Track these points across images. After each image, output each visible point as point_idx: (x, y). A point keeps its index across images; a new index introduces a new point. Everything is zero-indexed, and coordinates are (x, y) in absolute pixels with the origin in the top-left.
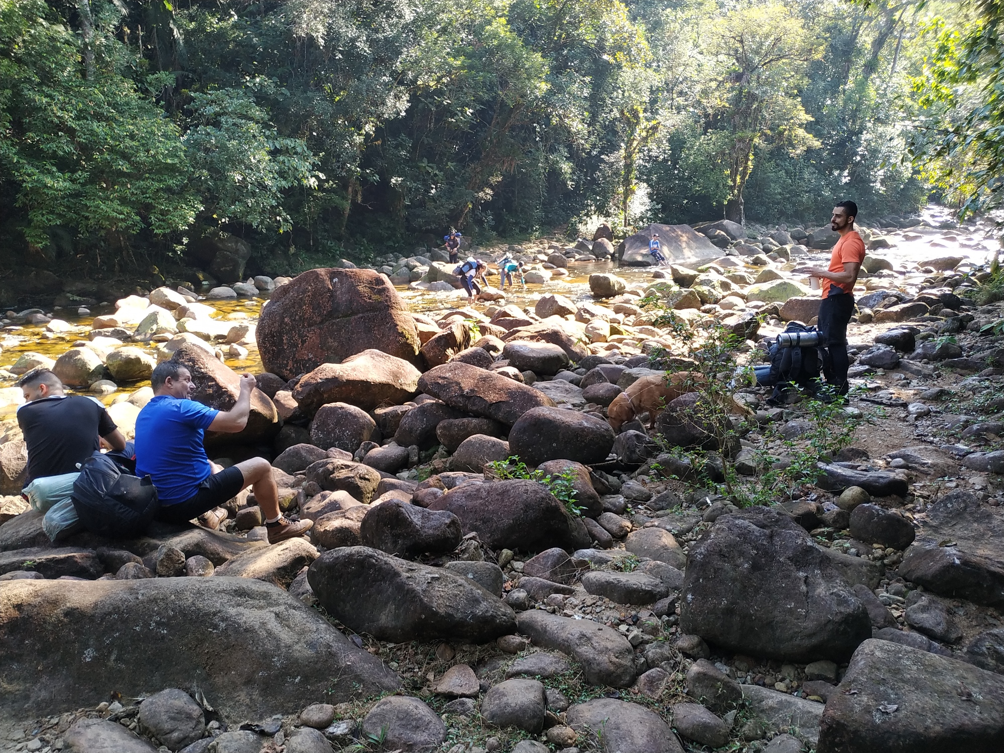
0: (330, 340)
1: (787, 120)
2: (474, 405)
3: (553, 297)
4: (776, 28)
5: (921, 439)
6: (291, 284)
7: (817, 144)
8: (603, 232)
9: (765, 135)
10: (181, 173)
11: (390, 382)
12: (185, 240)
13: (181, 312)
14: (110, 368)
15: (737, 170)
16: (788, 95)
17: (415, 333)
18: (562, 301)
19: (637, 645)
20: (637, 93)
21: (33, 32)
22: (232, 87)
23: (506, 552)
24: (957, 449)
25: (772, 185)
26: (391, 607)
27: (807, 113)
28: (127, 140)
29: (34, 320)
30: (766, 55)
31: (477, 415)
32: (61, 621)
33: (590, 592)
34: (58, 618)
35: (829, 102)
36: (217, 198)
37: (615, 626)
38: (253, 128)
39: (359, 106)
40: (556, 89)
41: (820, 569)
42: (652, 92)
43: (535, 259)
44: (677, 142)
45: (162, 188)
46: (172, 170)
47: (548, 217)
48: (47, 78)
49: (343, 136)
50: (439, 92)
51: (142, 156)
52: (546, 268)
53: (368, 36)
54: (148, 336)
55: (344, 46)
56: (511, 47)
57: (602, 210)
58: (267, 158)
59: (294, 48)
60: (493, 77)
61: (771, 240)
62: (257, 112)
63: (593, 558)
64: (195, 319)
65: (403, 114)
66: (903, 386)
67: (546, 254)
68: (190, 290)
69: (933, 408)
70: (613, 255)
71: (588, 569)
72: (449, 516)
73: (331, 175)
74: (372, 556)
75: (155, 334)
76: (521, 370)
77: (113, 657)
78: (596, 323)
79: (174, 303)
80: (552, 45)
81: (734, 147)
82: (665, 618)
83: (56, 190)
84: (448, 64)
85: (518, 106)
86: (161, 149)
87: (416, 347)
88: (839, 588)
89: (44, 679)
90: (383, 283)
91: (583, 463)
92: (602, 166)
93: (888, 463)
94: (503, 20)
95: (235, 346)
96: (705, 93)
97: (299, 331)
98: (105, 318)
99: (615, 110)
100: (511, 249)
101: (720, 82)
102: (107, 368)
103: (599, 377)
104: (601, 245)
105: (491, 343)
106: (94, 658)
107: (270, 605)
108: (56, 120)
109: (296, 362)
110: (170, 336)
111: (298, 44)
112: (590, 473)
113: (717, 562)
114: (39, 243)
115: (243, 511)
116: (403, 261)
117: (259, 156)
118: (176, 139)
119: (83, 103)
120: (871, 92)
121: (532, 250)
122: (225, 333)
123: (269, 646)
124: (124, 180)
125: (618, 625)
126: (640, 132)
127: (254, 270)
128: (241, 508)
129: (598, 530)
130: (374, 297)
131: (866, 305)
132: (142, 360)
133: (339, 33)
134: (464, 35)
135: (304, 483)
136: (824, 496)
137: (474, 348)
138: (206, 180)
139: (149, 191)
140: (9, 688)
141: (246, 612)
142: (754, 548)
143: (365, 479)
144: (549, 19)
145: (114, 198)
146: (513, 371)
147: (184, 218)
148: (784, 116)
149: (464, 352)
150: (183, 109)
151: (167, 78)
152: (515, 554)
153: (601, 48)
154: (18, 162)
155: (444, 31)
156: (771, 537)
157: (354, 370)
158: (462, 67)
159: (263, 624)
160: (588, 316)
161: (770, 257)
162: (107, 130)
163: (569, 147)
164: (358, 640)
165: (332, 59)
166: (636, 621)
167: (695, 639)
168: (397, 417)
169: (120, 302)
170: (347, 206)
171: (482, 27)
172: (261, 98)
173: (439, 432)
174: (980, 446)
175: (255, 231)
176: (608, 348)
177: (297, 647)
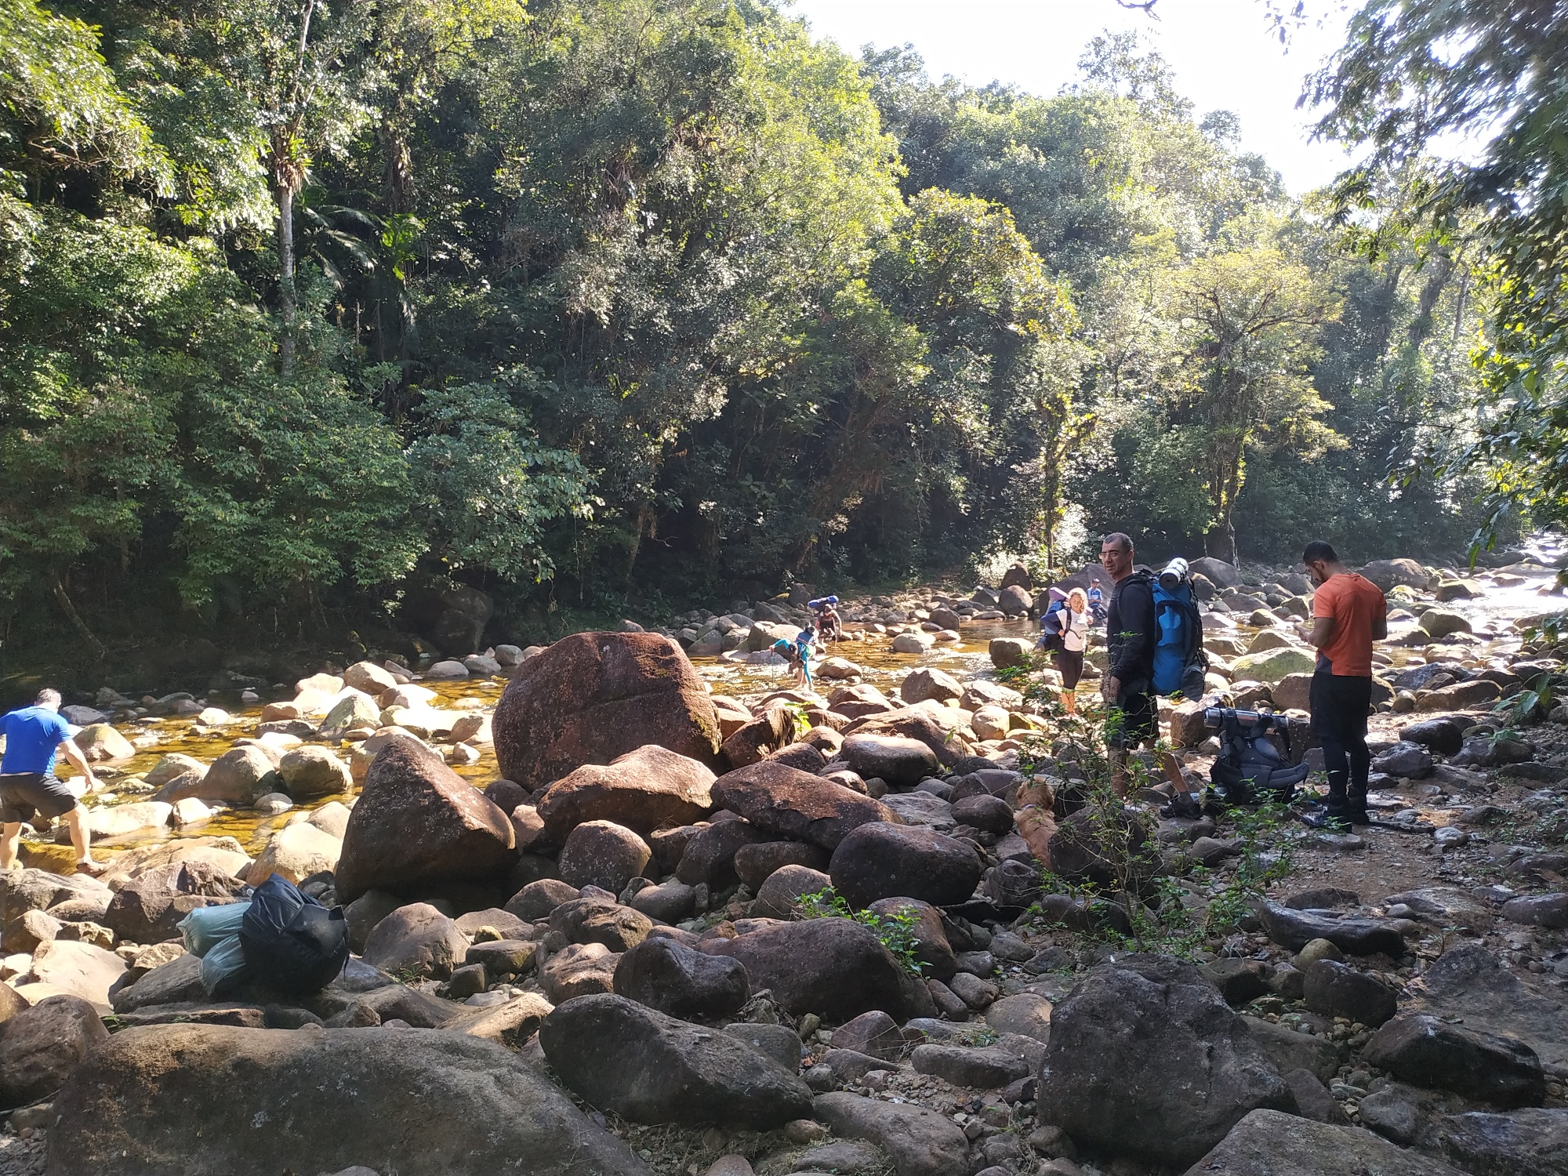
0: (594, 732)
1: (1293, 409)
2: (788, 822)
3: (927, 672)
4: (1266, 279)
5: (1445, 878)
6: (544, 654)
7: (1343, 443)
8: (1016, 576)
9: (1261, 431)
10: (401, 499)
11: (675, 792)
12: (400, 594)
13: (387, 698)
14: (286, 776)
15: (1221, 483)
16: (1292, 372)
17: (713, 723)
18: (939, 677)
19: (975, 1138)
20: (1061, 376)
21: (218, 315)
22: (479, 380)
23: (810, 1018)
24: (1497, 893)
25: (1279, 504)
26: (646, 1074)
27: (1323, 399)
28: (330, 455)
29: (180, 709)
30: (1254, 317)
31: (793, 838)
32: (228, 1075)
33: (920, 1070)
34: (225, 1070)
35: (1359, 381)
36: (449, 534)
37: (949, 1114)
38: (506, 436)
39: (656, 404)
40: (942, 373)
41: (1231, 1038)
42: (1085, 374)
43: (911, 616)
44: (1125, 444)
45: (373, 522)
46: (389, 495)
47: (931, 554)
48: (231, 375)
49: (631, 446)
50: (770, 382)
51: (349, 477)
52: (925, 629)
53: (670, 310)
54: (339, 731)
55: (637, 322)
56: (873, 319)
57: (1015, 545)
58: (523, 478)
59: (568, 326)
60: (847, 360)
61: (1280, 588)
62: (512, 415)
63: (931, 1031)
64: (407, 707)
65: (718, 414)
66: (1438, 803)
67: (928, 610)
68: (403, 665)
69: (1475, 835)
70: (1031, 611)
71: (923, 1041)
72: (731, 964)
73: (612, 499)
74: (623, 1007)
75: (349, 728)
76: (864, 776)
77: (289, 1124)
78: (988, 710)
79: (378, 684)
80: (935, 312)
81: (1212, 449)
82: (1018, 1104)
83: (228, 525)
84: (783, 344)
85: (883, 399)
86: (376, 466)
87: (714, 743)
88: (1255, 1063)
89: (204, 1149)
90: (672, 651)
91: (933, 903)
92: (1013, 481)
93: (1386, 911)
94: (861, 283)
95: (462, 745)
96: (1167, 372)
97: (553, 719)
98: (280, 705)
99: (1028, 400)
100: (877, 602)
101: (1187, 357)
102: (280, 777)
103: (977, 787)
104: (1013, 597)
105: (824, 737)
106: (265, 1124)
107: (489, 1065)
108: (237, 430)
109: (545, 765)
110: (370, 732)
111: (574, 322)
112: (943, 918)
113: (1086, 1025)
114: (198, 599)
115: (460, 970)
116: (713, 621)
117: (512, 477)
118: (398, 452)
119: (275, 407)
120: (1426, 365)
121: (908, 604)
122: (449, 727)
123: (485, 1117)
124: (322, 510)
125: (953, 1113)
126: (1066, 432)
127: (495, 636)
128: (456, 966)
129: (946, 994)
130: (658, 671)
131: (1407, 686)
132: (331, 764)
133: (630, 307)
134: (806, 304)
135: (546, 935)
136: (1279, 954)
137: (799, 745)
138: (436, 509)
139: (355, 525)
140: (161, 1158)
141: (459, 1072)
142: (1139, 1007)
143: (631, 928)
144: (928, 277)
145: (306, 535)
146: (850, 776)
147: (400, 562)
148: (1291, 404)
149: (784, 750)
150: (409, 411)
151: (390, 371)
152: (823, 1021)
153: (1006, 315)
154: (181, 487)
155: (777, 299)
156: (1166, 993)
157: (624, 774)
158: (802, 348)
159: (480, 1088)
160: (979, 701)
161: (1276, 613)
162: (304, 442)
163: (963, 453)
164: (601, 1119)
165: (620, 340)
166: (978, 1109)
167: (1053, 1132)
168: (680, 841)
169: (303, 684)
170: (635, 543)
171: (831, 293)
172: (518, 396)
173: (737, 862)
174: (1530, 888)
175: (502, 581)
176: (1002, 748)
177: (521, 1120)
